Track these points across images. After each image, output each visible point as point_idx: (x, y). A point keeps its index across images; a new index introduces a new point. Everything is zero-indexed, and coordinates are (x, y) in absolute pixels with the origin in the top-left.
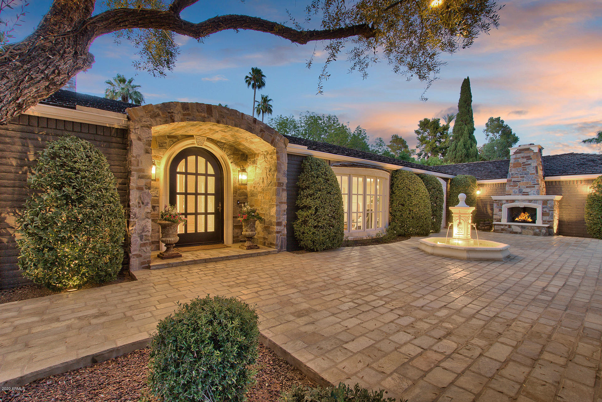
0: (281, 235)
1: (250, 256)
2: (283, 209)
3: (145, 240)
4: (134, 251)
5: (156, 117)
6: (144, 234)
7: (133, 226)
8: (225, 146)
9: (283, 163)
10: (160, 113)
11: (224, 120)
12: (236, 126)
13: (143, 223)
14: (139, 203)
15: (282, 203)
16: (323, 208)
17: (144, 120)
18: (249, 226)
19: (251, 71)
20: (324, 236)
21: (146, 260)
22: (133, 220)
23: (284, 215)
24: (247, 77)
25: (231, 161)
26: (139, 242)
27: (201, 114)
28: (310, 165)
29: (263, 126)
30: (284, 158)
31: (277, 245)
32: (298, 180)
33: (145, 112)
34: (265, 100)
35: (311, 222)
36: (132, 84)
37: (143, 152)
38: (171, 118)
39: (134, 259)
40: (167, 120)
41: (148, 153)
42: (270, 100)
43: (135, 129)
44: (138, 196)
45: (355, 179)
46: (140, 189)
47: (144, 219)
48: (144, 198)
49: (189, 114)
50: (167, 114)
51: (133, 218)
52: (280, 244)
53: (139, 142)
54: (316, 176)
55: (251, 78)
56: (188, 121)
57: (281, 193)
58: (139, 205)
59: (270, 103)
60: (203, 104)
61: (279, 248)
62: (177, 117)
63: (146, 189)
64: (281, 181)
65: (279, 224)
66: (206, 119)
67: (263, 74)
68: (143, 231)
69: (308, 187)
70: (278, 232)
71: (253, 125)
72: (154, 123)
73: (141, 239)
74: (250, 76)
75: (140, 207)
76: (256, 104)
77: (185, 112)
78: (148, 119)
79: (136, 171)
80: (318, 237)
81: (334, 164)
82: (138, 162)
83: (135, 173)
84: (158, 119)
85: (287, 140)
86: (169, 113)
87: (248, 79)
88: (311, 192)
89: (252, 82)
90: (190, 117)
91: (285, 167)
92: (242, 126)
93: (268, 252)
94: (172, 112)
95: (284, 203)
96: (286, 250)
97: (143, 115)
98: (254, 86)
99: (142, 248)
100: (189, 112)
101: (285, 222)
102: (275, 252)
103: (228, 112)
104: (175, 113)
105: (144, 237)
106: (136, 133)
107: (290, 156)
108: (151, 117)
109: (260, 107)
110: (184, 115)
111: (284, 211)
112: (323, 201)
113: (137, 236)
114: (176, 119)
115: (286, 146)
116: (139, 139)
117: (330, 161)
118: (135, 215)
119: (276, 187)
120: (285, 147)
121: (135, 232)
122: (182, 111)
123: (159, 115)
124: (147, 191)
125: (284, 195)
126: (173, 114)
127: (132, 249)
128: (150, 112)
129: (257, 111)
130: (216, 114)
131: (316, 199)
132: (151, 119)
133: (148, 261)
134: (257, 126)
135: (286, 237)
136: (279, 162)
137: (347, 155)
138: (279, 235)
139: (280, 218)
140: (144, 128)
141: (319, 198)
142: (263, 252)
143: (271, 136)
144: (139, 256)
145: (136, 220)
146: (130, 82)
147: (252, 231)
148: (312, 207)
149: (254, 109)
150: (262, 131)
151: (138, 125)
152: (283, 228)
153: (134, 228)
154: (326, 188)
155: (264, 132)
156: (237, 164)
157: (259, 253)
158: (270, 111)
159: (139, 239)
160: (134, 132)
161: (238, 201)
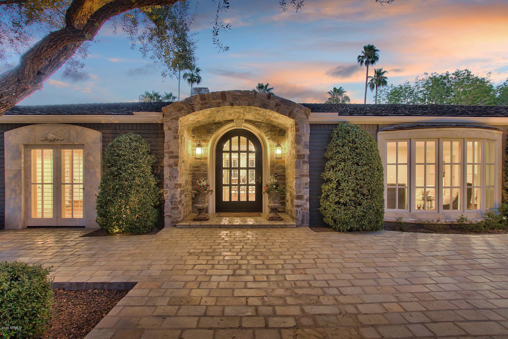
0: (302, 209)
1: (264, 227)
2: (305, 182)
3: (174, 205)
4: (167, 212)
5: (181, 110)
6: (173, 200)
7: (166, 194)
8: (262, 125)
9: (304, 134)
10: (184, 107)
11: (237, 102)
12: (249, 105)
13: (173, 192)
14: (170, 176)
15: (303, 176)
16: (346, 182)
17: (173, 114)
18: (271, 198)
19: (363, 50)
20: (346, 214)
21: (175, 220)
22: (166, 189)
23: (306, 188)
24: (359, 57)
25: (268, 138)
26: (170, 206)
27: (216, 100)
28: (337, 133)
29: (278, 100)
30: (305, 130)
31: (297, 219)
32: (325, 150)
33: (174, 108)
34: (379, 73)
35: (333, 197)
36: (268, 88)
37: (172, 138)
38: (192, 109)
39: (167, 219)
40: (189, 111)
41: (176, 139)
42: (384, 72)
43: (167, 122)
44: (169, 171)
45: (419, 144)
46: (170, 166)
47: (173, 189)
48: (173, 173)
49: (206, 103)
50: (189, 106)
51: (166, 188)
52: (300, 218)
53: (169, 131)
54: (342, 145)
55: (363, 57)
56: (205, 109)
57: (302, 166)
58: (170, 178)
59: (385, 75)
60: (217, 92)
61: (299, 222)
62: (197, 107)
63: (175, 166)
64: (301, 153)
65: (299, 197)
66: (220, 104)
67: (377, 48)
68: (173, 198)
69: (331, 158)
70: (298, 206)
71: (267, 101)
72: (180, 115)
73: (172, 204)
74: (363, 55)
75: (170, 180)
76: (369, 80)
77: (203, 102)
78: (176, 113)
79: (167, 153)
80: (339, 215)
81: (385, 129)
82: (169, 146)
83: (167, 154)
84: (183, 112)
85: (309, 110)
86: (190, 105)
87: (361, 58)
88: (333, 163)
89: (365, 60)
90: (207, 106)
91: (306, 138)
92: (256, 104)
93: (284, 225)
94: (193, 104)
95: (306, 176)
96: (308, 225)
97: (171, 111)
98: (367, 63)
99: (172, 211)
100: (207, 101)
101: (307, 196)
102: (293, 226)
103: (240, 94)
104: (195, 105)
105: (173, 202)
106: (167, 125)
107: (313, 126)
108: (178, 111)
109: (374, 81)
110: (202, 104)
111: (306, 184)
112: (346, 173)
113: (169, 202)
114: (196, 109)
115: (308, 117)
116: (170, 129)
117: (378, 125)
118: (167, 185)
119: (296, 159)
120: (306, 117)
121: (168, 199)
122: (200, 101)
123: (183, 108)
124: (175, 167)
125: (306, 168)
126: (194, 106)
127: (165, 211)
128: (176, 108)
129: (370, 86)
130: (229, 98)
131: (338, 171)
132: (178, 113)
133: (176, 221)
134: (272, 102)
135: (308, 211)
136: (298, 133)
137: (406, 115)
138: (299, 209)
139: (300, 192)
140: (173, 120)
141: (342, 170)
142: (279, 225)
143: (289, 108)
144: (170, 216)
145: (168, 190)
146: (266, 86)
147: (274, 203)
148: (334, 180)
149: (367, 85)
150: (277, 105)
151: (169, 119)
152: (304, 202)
153: (166, 195)
154: (353, 158)
155: (280, 105)
156: (274, 140)
157: (274, 225)
158: (385, 83)
159: (170, 204)
160: (166, 124)
161: (276, 174)
